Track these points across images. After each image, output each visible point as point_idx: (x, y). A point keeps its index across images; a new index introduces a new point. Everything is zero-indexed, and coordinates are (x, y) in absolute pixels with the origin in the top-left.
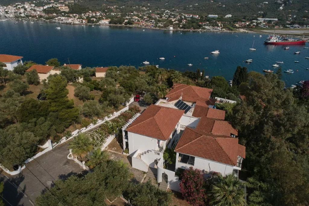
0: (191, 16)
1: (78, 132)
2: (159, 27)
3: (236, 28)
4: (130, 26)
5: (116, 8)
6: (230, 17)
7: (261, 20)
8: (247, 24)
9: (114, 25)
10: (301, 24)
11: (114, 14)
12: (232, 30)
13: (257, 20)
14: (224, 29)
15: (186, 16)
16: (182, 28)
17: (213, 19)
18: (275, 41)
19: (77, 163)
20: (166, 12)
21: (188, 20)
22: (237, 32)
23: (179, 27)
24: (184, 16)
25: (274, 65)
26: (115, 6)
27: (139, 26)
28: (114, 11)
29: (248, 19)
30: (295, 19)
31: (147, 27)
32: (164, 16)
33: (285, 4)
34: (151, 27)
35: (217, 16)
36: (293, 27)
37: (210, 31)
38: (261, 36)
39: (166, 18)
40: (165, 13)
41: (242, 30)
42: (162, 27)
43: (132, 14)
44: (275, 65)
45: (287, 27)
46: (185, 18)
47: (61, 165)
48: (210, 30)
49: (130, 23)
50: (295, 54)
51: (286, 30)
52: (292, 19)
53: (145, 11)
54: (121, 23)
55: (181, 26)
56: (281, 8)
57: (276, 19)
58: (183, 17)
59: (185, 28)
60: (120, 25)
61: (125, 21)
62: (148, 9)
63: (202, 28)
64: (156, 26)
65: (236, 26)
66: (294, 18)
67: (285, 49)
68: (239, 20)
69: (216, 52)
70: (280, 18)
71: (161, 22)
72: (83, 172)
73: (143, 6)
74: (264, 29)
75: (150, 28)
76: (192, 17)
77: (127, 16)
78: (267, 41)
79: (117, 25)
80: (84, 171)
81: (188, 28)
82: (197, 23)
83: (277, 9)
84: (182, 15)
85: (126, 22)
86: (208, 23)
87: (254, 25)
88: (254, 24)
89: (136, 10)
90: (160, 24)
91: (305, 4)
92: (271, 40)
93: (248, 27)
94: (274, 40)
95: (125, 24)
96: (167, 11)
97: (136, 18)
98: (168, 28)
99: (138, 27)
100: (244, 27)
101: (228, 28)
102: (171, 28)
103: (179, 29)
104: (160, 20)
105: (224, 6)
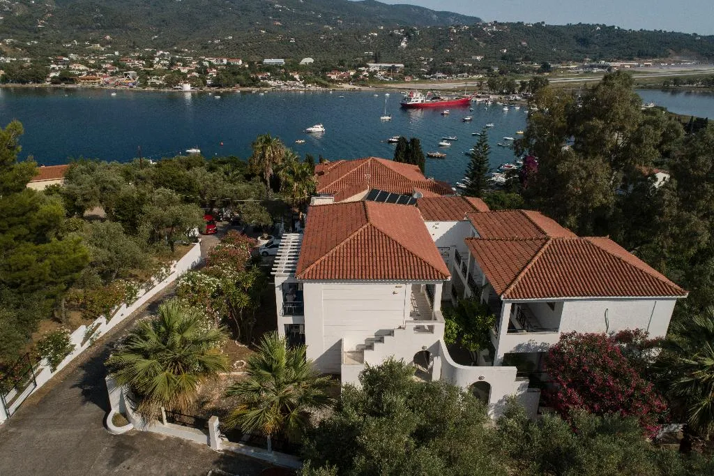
0: (225, 61)
1: (88, 336)
2: (153, 85)
3: (333, 81)
4: (70, 86)
5: (13, 46)
6: (310, 63)
7: (373, 67)
8: (352, 73)
9: (18, 85)
10: (448, 72)
11: (11, 61)
12: (326, 86)
13: (368, 66)
14: (310, 85)
15: (214, 61)
16: (212, 86)
17: (277, 66)
18: (419, 102)
19: (168, 439)
20: (158, 54)
21: (222, 70)
22: (339, 89)
23: (205, 83)
24: (210, 62)
25: (441, 143)
26: (8, 41)
27: (97, 86)
28: (9, 54)
29: (350, 66)
30: (434, 63)
31: (118, 88)
32: (158, 62)
33: (409, 38)
34: (131, 87)
35: (282, 60)
36: (435, 77)
37: (282, 91)
38: (387, 95)
39: (165, 68)
40: (158, 57)
41: (347, 86)
42: (160, 86)
43: (64, 59)
44: (444, 143)
45: (426, 79)
46: (212, 66)
47: (102, 468)
48: (279, 87)
49: (66, 77)
50: (465, 121)
51: (425, 82)
52: (428, 64)
53: (102, 53)
54: (38, 80)
55: (209, 82)
56: (403, 44)
57: (402, 65)
58: (206, 64)
59: (220, 86)
60: (38, 86)
61: (52, 75)
62: (109, 49)
63: (259, 84)
64: (145, 84)
65: (332, 78)
66: (431, 62)
67: (443, 114)
68: (333, 67)
69: (318, 129)
70: (408, 63)
71: (154, 75)
72: (215, 463)
73: (93, 41)
74: (387, 82)
75: (128, 88)
76: (228, 64)
77: (52, 64)
78: (404, 102)
79: (26, 85)
80: (222, 456)
81: (228, 85)
82: (247, 75)
83: (396, 46)
84: (203, 60)
85: (54, 77)
86: (269, 74)
87: (365, 76)
88: (365, 73)
89: (75, 51)
90: (153, 80)
91: (441, 36)
92: (412, 100)
93: (355, 79)
94: (418, 98)
95: (53, 83)
96: (161, 52)
97: (82, 67)
98: (179, 87)
99: (93, 88)
100: (348, 81)
101: (317, 83)
102: (187, 87)
103: (205, 88)
104: (151, 71)
105: (293, 41)
